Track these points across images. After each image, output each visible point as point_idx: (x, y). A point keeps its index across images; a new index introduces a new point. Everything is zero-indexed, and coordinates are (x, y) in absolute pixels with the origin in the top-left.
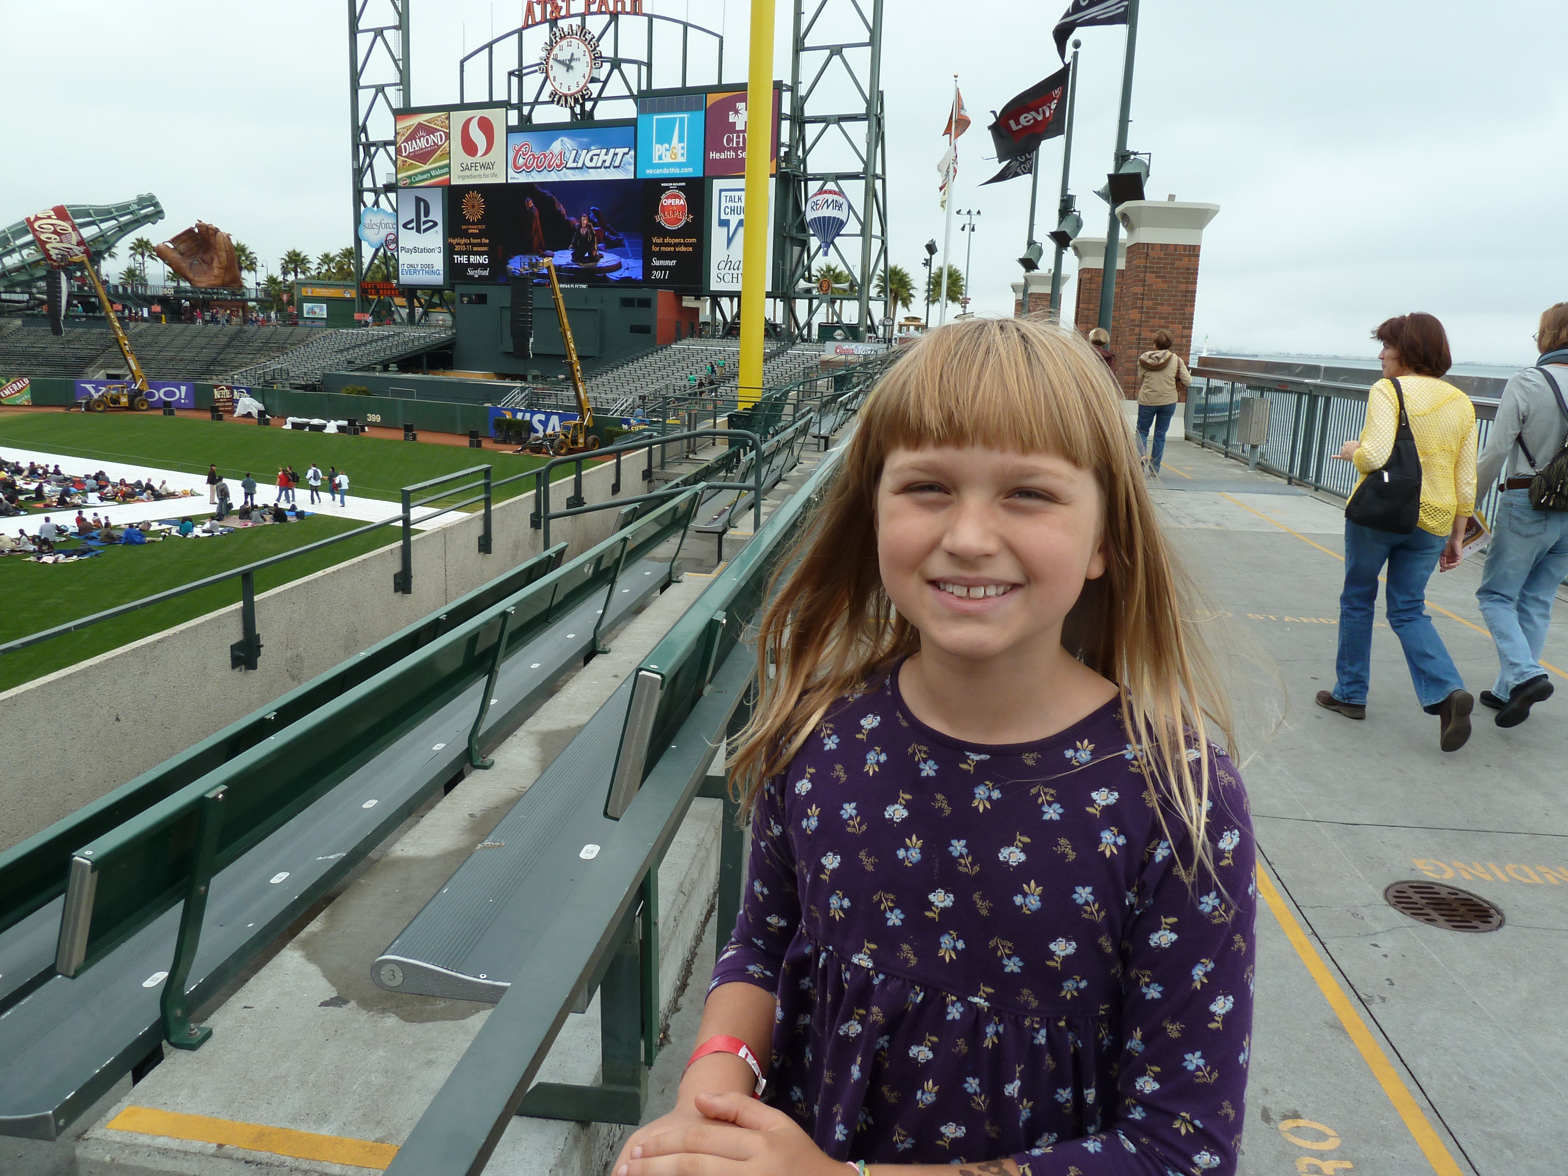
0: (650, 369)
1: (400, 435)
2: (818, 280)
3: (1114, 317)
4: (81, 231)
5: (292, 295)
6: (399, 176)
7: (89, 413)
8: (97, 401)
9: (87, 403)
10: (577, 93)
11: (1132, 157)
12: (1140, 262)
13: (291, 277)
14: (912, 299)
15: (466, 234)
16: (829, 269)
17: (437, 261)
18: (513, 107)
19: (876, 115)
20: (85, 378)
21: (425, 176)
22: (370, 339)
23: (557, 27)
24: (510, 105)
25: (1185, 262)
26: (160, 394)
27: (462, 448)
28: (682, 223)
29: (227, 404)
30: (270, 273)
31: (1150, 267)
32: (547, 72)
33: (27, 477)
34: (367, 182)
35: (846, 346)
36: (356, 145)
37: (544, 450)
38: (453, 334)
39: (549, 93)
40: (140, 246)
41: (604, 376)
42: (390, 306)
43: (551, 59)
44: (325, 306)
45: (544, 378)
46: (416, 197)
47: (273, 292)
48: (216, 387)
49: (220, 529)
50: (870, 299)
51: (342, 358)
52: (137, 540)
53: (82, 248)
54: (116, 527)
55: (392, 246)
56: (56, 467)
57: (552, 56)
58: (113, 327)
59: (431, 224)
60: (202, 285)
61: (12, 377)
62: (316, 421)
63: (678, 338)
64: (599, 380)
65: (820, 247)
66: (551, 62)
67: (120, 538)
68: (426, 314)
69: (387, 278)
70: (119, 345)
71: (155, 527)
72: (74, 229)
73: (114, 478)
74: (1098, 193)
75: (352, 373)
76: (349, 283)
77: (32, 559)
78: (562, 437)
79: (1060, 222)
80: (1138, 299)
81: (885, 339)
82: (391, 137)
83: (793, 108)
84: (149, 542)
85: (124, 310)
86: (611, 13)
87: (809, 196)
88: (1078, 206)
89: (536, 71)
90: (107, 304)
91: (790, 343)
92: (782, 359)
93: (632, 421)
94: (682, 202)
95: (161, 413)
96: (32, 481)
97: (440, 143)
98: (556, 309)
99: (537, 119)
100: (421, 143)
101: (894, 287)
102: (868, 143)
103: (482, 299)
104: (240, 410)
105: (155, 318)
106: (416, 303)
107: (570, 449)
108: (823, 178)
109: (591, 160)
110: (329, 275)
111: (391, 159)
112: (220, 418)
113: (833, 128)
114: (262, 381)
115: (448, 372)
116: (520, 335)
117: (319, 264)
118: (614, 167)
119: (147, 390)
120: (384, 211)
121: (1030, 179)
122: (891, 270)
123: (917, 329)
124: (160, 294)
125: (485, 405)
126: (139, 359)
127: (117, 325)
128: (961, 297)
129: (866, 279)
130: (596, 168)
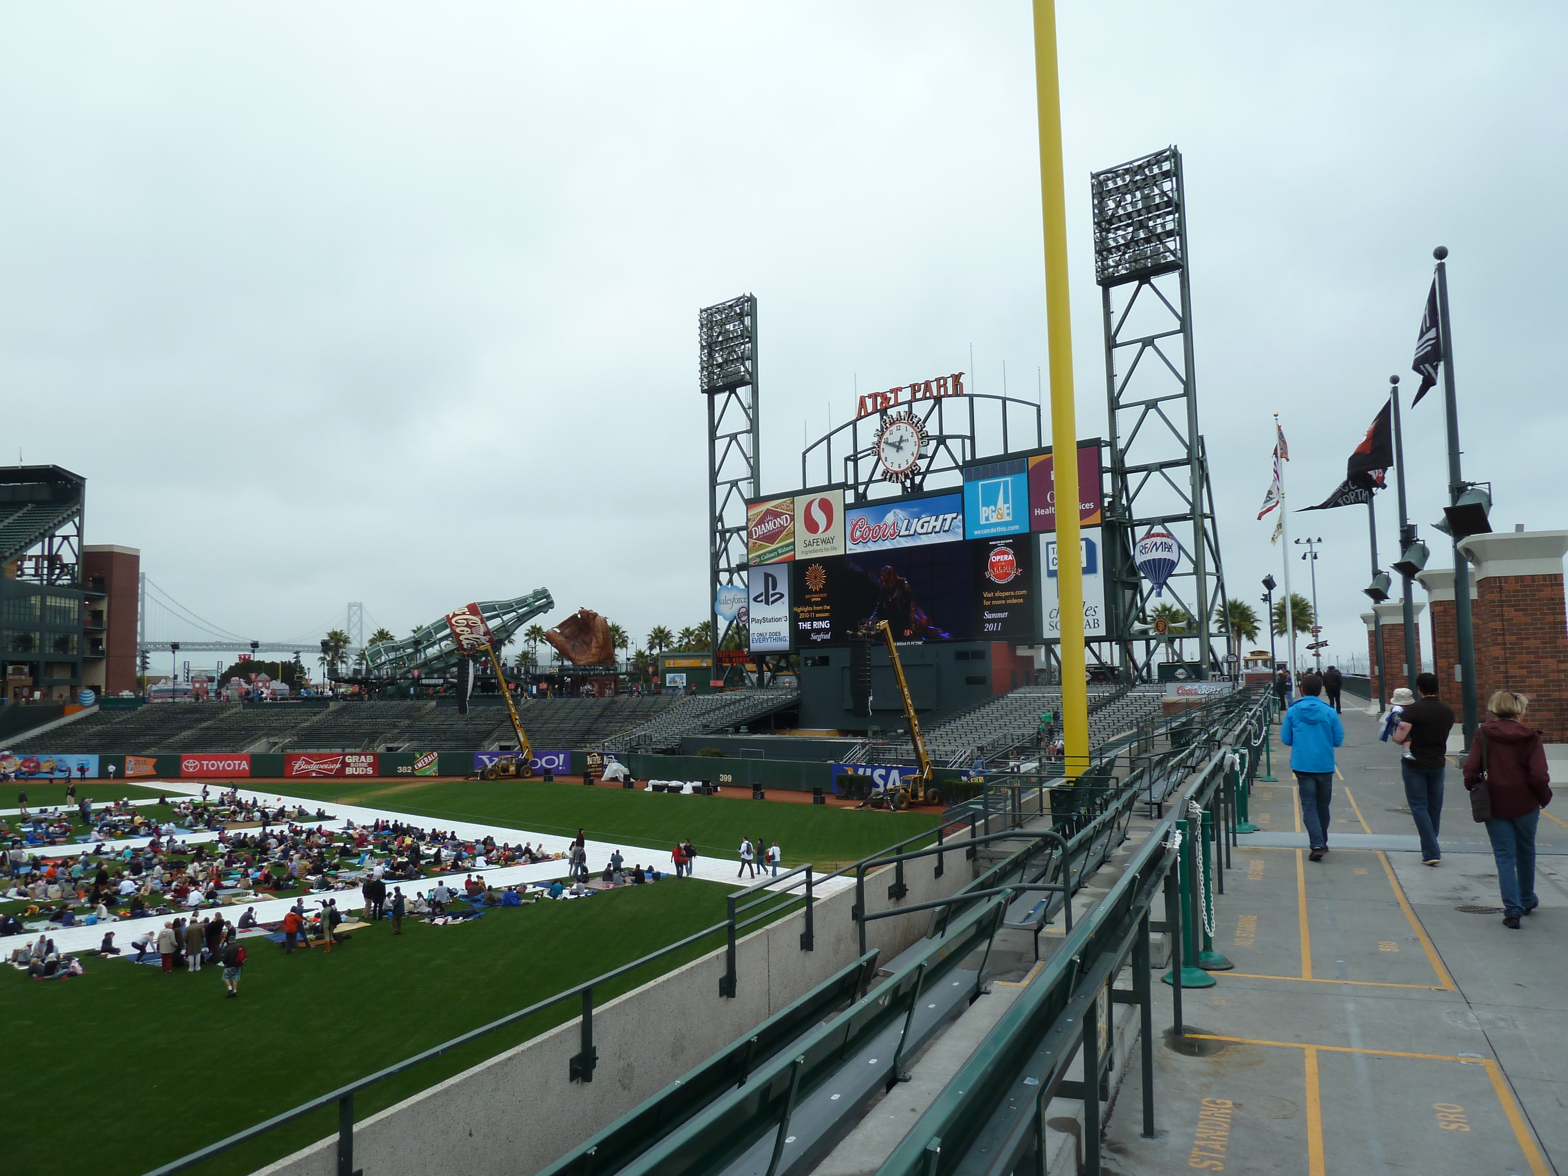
0: (987, 719)
1: (749, 794)
2: (1154, 620)
4: (488, 623)
5: (657, 667)
6: (750, 556)
7: (483, 781)
8: (491, 770)
9: (482, 773)
10: (907, 469)
11: (1470, 488)
12: (1493, 595)
13: (656, 651)
14: (1257, 631)
15: (809, 603)
16: (1165, 608)
17: (784, 629)
18: (850, 487)
19: (1198, 459)
20: (482, 750)
21: (773, 555)
22: (724, 704)
23: (887, 415)
24: (847, 485)
25: (1547, 592)
26: (542, 762)
27: (805, 803)
28: (1012, 577)
29: (598, 769)
30: (638, 649)
31: (1507, 601)
32: (879, 454)
33: (429, 842)
34: (723, 564)
35: (1188, 686)
36: (713, 531)
37: (885, 805)
38: (798, 695)
39: (881, 472)
40: (533, 632)
41: (942, 729)
42: (742, 673)
43: (882, 443)
44: (685, 675)
45: (883, 733)
46: (765, 574)
47: (641, 666)
48: (589, 754)
49: (586, 891)
50: (1211, 635)
51: (698, 722)
52: (514, 903)
53: (487, 638)
55: (744, 618)
56: (453, 833)
57: (883, 441)
58: (508, 704)
59: (779, 596)
60: (582, 663)
61: (425, 752)
62: (674, 783)
63: (1014, 687)
64: (937, 732)
65: (1152, 589)
66: (883, 445)
67: (500, 900)
68: (774, 677)
69: (739, 647)
70: (511, 720)
71: (530, 889)
72: (482, 622)
73: (499, 843)
74: (1438, 526)
75: (707, 737)
76: (706, 653)
77: (427, 920)
78: (902, 791)
79: (1404, 553)
80: (1499, 634)
81: (1230, 676)
82: (743, 523)
83: (1113, 461)
84: (524, 904)
85: (517, 688)
86: (935, 398)
87: (1137, 541)
88: (1421, 534)
89: (869, 455)
90: (504, 685)
91: (1130, 686)
92: (1123, 702)
93: (971, 773)
94: (1010, 558)
95: (541, 779)
96: (433, 846)
97: (785, 525)
98: (893, 666)
100: (770, 526)
101: (1237, 620)
102: (1193, 486)
103: (824, 661)
104: (608, 774)
105: (542, 694)
106: (765, 668)
107: (910, 803)
108: (1151, 522)
109: (922, 527)
110: (687, 647)
111: (743, 542)
112: (591, 783)
113: (1155, 475)
114: (628, 747)
115: (794, 731)
116: (860, 694)
117: (680, 638)
118: (944, 531)
119: (531, 759)
120: (737, 588)
121: (1364, 507)
122: (1230, 604)
123: (1265, 663)
124: (548, 672)
125: (828, 762)
126: (526, 731)
127: (511, 703)
128: (1311, 626)
129: (1205, 616)
130: (927, 533)
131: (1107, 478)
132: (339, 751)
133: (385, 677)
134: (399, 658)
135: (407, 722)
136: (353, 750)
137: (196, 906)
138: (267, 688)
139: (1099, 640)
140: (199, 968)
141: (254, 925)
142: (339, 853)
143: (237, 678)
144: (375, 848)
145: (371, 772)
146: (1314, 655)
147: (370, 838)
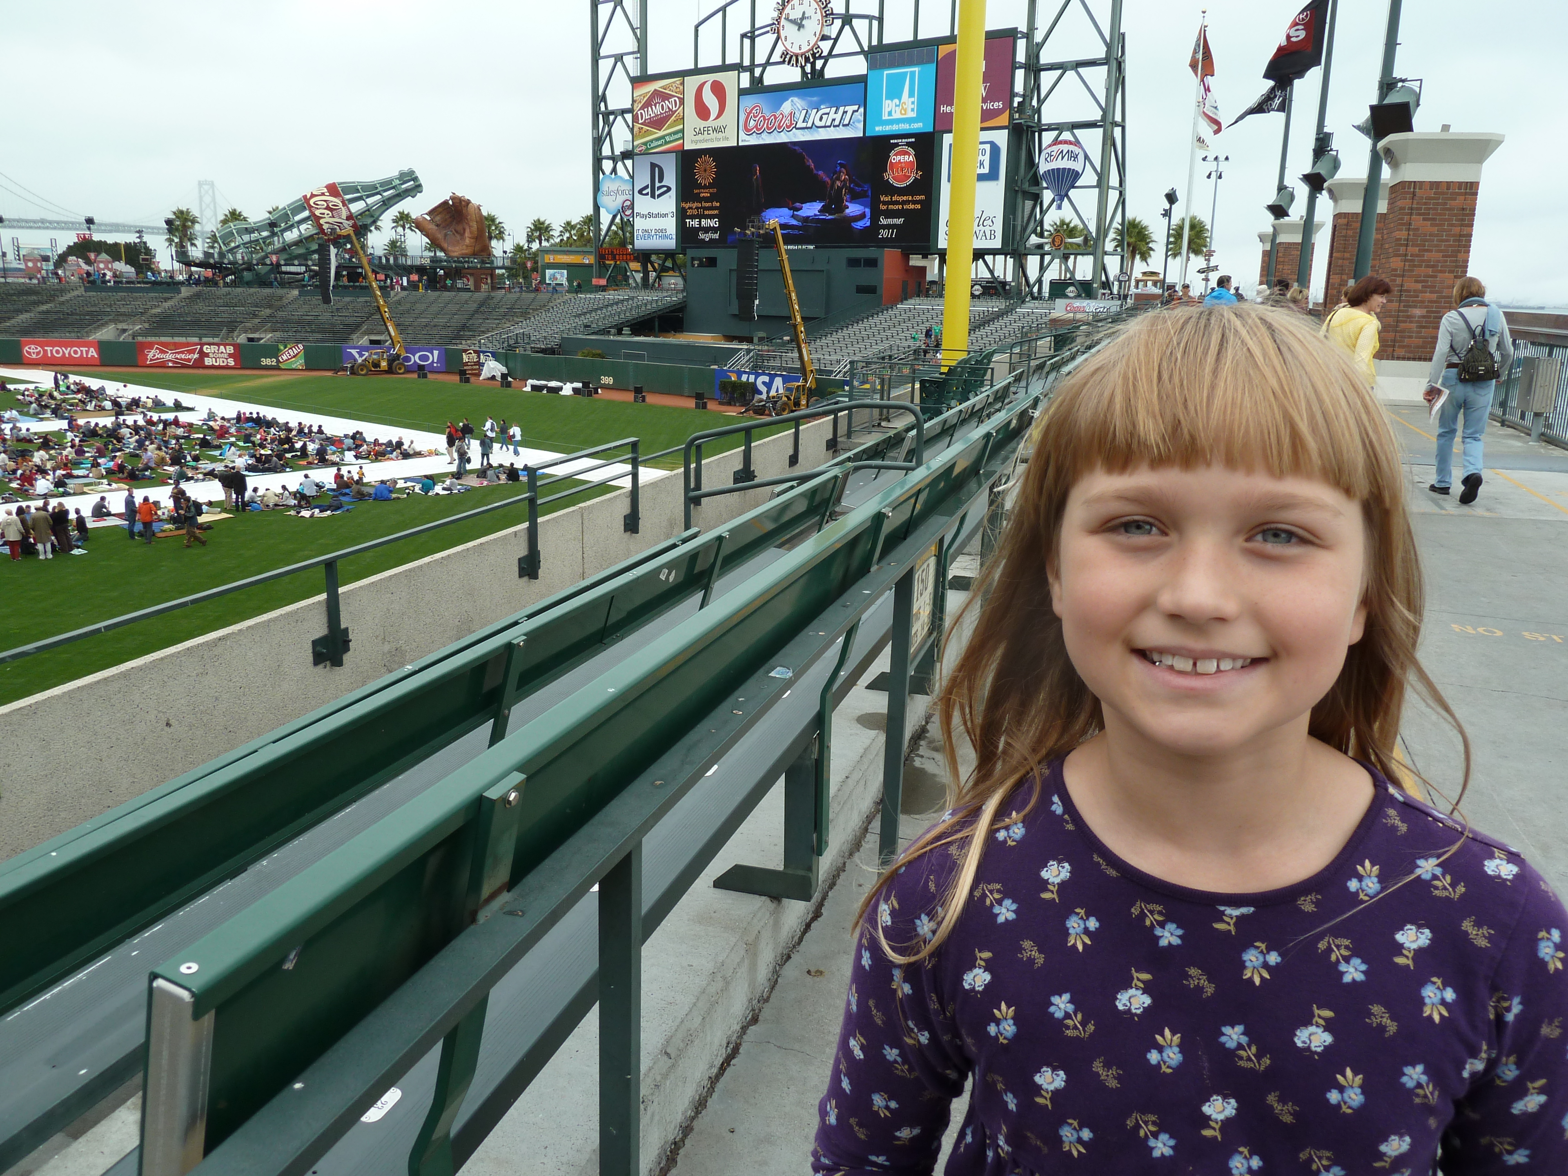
0: (875, 330)
1: (629, 397)
2: (1051, 235)
3: (1373, 267)
4: (350, 206)
5: (536, 262)
6: (635, 143)
7: (353, 376)
8: (361, 365)
9: (352, 367)
10: (807, 52)
11: (1400, 84)
12: (1405, 203)
13: (535, 246)
14: (1152, 252)
15: (698, 199)
16: (1063, 223)
17: (670, 225)
18: (745, 69)
19: (1117, 59)
20: (351, 344)
21: (660, 143)
22: (606, 303)
24: (742, 67)
25: (1459, 201)
26: (415, 358)
27: (687, 409)
28: (911, 180)
29: (475, 367)
30: (516, 242)
31: (1417, 209)
32: (778, 32)
33: (295, 436)
34: (606, 151)
35: (1077, 303)
36: (596, 113)
37: (767, 412)
38: (684, 297)
39: (780, 53)
40: (401, 218)
41: (829, 337)
42: (626, 271)
43: (783, 19)
44: (565, 272)
45: (769, 340)
46: (651, 163)
47: (519, 260)
48: (465, 351)
49: (459, 487)
50: (1106, 253)
51: (580, 322)
52: (384, 497)
53: (351, 222)
54: (367, 484)
55: (628, 212)
56: (320, 427)
57: (784, 16)
58: (375, 296)
59: (665, 189)
60: (456, 254)
61: (289, 343)
62: (553, 384)
63: (904, 298)
64: (824, 341)
65: (1053, 201)
66: (783, 22)
67: (369, 494)
68: (659, 277)
69: (623, 244)
70: (380, 313)
72: (344, 204)
73: (370, 438)
74: (1358, 128)
75: (588, 337)
76: (588, 249)
77: (293, 513)
78: (785, 399)
79: (1315, 163)
80: (1402, 245)
81: (1120, 296)
82: (629, 105)
83: (1028, 56)
84: (394, 499)
85: (386, 279)
87: (1043, 147)
88: (1335, 144)
89: (768, 32)
90: (371, 275)
91: (1020, 302)
92: (1011, 317)
94: (911, 159)
95: (415, 376)
96: (299, 440)
97: (674, 109)
98: (782, 271)
99: (768, 81)
100: (657, 110)
101: (1132, 240)
102: (1107, 89)
103: (712, 262)
104: (486, 373)
105: (413, 286)
106: (650, 268)
108: (1059, 128)
109: (821, 119)
110: (569, 242)
111: (628, 126)
112: (467, 381)
113: (1070, 74)
114: (506, 345)
115: (678, 335)
116: (745, 297)
117: (561, 232)
118: (844, 125)
119: (404, 354)
120: (621, 178)
121: (1282, 116)
122: (1129, 222)
123: (1155, 284)
124: (419, 263)
125: (712, 367)
126: (397, 326)
127: (379, 294)
128: (1205, 250)
129: (1102, 233)
130: (825, 127)
131: (1020, 74)
132: (196, 340)
133: (240, 262)
134: (254, 241)
135: (268, 311)
136: (210, 340)
137: (45, 494)
138: (110, 270)
139: (994, 252)
140: (50, 556)
141: (109, 514)
142: (199, 445)
143: (74, 258)
144: (238, 440)
145: (233, 363)
146: (1203, 279)
147: (233, 430)
